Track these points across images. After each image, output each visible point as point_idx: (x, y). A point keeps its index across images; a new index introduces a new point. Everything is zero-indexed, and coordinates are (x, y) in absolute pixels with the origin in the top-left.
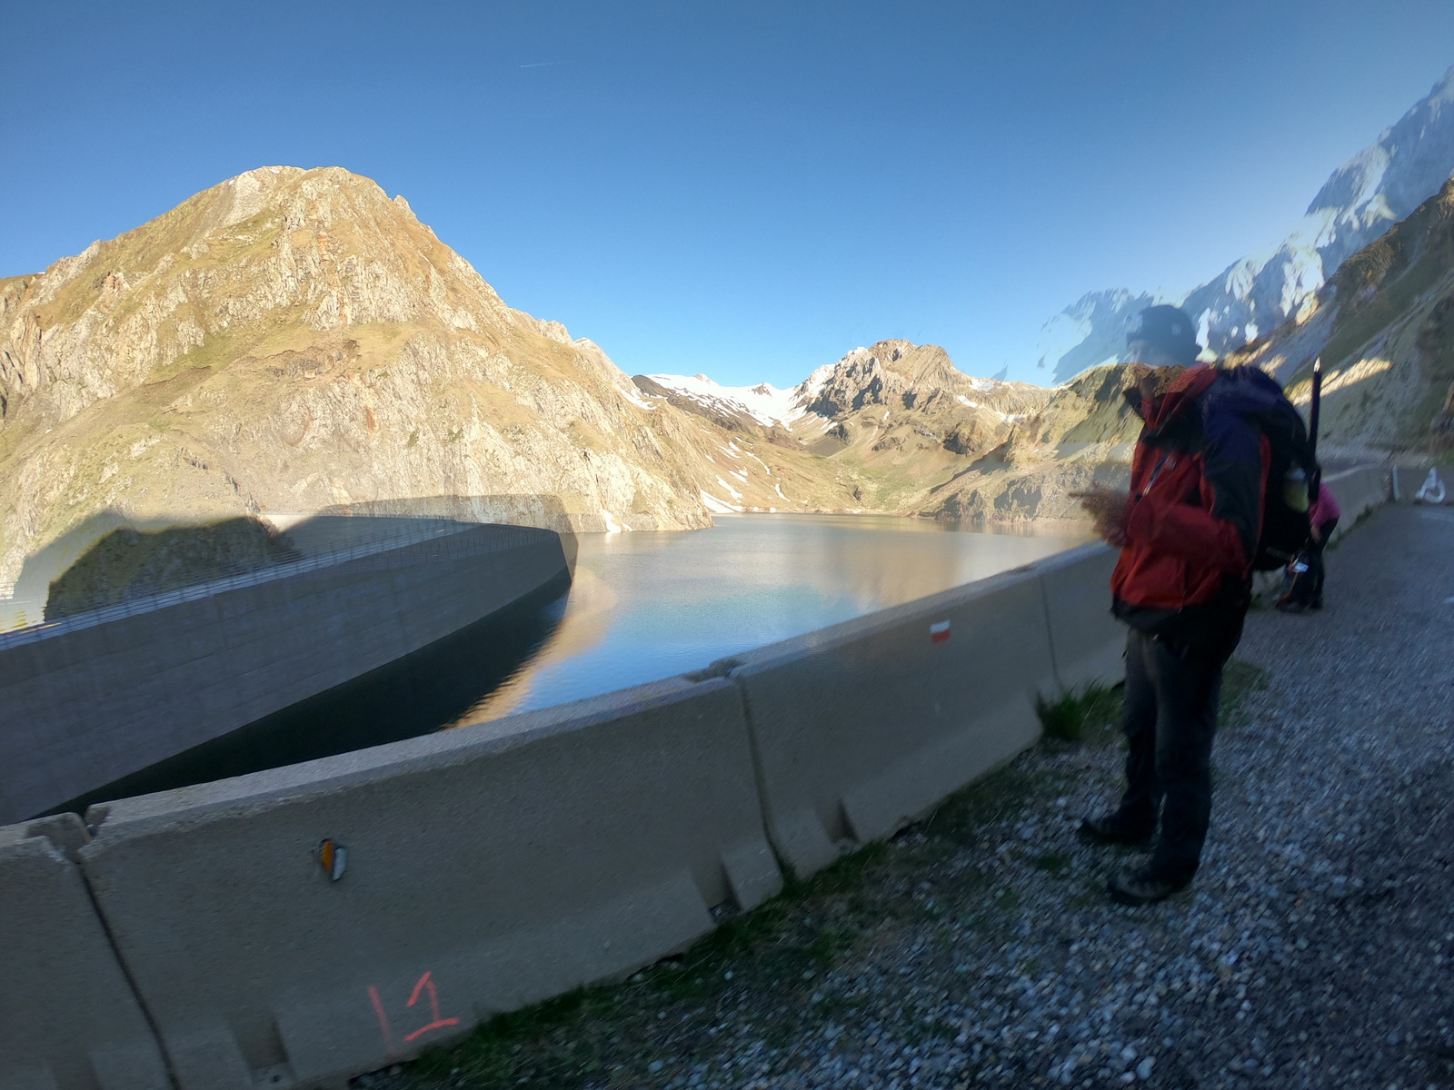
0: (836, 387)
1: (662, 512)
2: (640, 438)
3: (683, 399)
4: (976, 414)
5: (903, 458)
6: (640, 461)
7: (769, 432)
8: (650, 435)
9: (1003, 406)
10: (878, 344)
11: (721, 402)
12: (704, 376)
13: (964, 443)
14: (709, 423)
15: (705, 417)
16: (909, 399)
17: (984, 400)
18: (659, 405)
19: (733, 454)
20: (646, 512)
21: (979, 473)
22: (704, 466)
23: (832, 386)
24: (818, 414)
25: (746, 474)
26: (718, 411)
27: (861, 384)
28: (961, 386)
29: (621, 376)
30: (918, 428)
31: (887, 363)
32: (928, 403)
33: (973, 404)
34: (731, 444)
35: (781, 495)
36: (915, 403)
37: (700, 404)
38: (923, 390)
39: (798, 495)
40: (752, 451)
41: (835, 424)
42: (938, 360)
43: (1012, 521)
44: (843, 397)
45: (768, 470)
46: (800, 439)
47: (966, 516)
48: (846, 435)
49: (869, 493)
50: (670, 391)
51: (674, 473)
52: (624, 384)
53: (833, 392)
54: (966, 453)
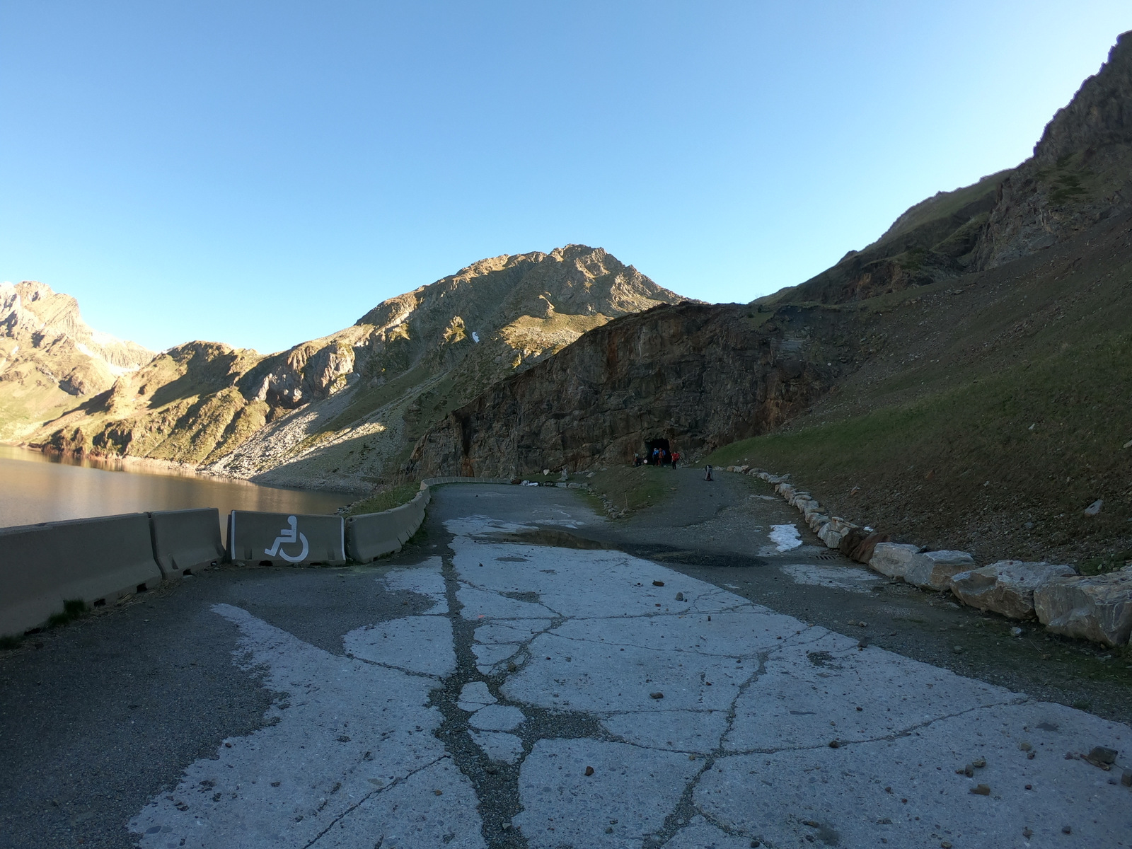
5: (23, 392)
9: (114, 359)
13: (76, 385)
16: (37, 339)
17: (100, 351)
21: (84, 413)
28: (83, 336)
30: (40, 366)
31: (26, 302)
32: (53, 345)
33: (90, 354)
36: (42, 343)
38: (50, 333)
42: (69, 309)
43: (106, 458)
54: (77, 394)
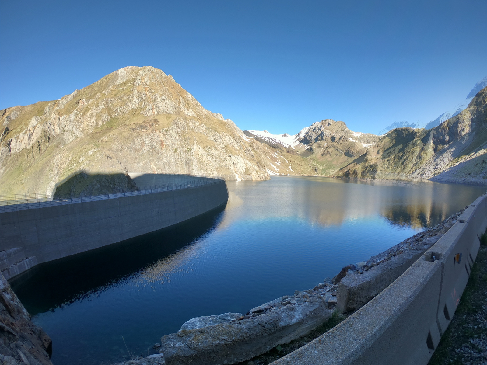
0: (309, 135)
1: (254, 175)
2: (247, 151)
3: (260, 138)
4: (355, 144)
5: (331, 158)
6: (247, 158)
7: (287, 149)
8: (250, 150)
9: (364, 141)
10: (323, 121)
11: (272, 139)
12: (266, 131)
13: (351, 153)
14: (268, 146)
15: (267, 144)
16: (333, 139)
17: (357, 139)
18: (252, 140)
19: (276, 156)
20: (249, 175)
21: (356, 164)
22: (267, 160)
23: (308, 134)
24: (303, 144)
25: (280, 163)
26: (271, 142)
27: (317, 134)
28: (350, 135)
29: (240, 131)
30: (336, 149)
31: (326, 127)
32: (339, 140)
33: (354, 141)
34: (275, 153)
35: (291, 170)
36: (335, 140)
37: (265, 140)
38: (338, 136)
39: (297, 170)
40: (282, 155)
41: (309, 147)
42: (342, 126)
43: (367, 180)
44: (311, 138)
45: (287, 162)
46: (297, 152)
47: (352, 178)
48: (313, 151)
49: (320, 170)
50: (256, 136)
51: (258, 162)
52: (241, 133)
53: (308, 136)
54: (352, 157)
